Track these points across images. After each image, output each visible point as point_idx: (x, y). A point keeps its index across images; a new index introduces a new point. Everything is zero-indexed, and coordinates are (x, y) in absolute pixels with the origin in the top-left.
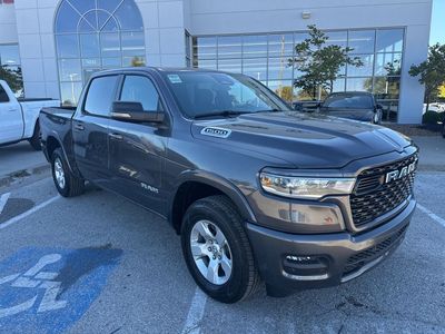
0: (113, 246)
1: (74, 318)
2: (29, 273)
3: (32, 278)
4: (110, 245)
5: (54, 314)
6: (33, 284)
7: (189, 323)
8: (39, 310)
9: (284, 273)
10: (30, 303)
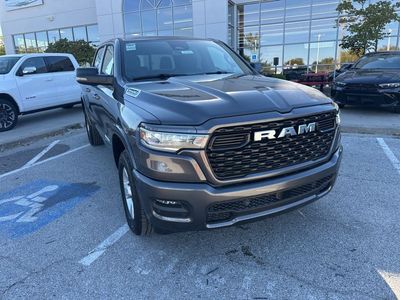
0: (97, 184)
1: (33, 229)
2: (30, 197)
3: (29, 200)
4: (95, 183)
5: (25, 225)
6: (27, 204)
7: (101, 246)
8: (18, 221)
9: (154, 213)
10: (16, 216)
